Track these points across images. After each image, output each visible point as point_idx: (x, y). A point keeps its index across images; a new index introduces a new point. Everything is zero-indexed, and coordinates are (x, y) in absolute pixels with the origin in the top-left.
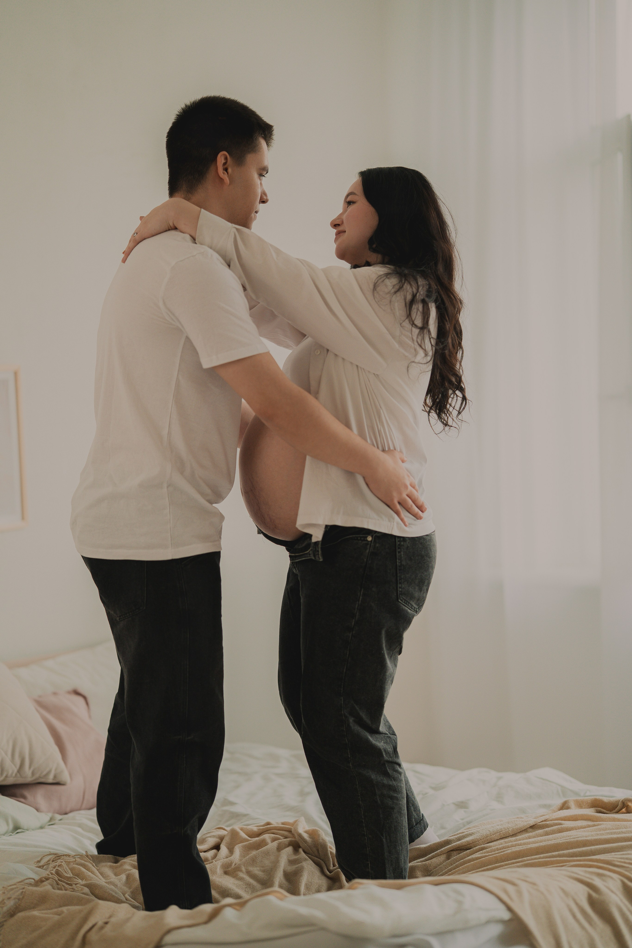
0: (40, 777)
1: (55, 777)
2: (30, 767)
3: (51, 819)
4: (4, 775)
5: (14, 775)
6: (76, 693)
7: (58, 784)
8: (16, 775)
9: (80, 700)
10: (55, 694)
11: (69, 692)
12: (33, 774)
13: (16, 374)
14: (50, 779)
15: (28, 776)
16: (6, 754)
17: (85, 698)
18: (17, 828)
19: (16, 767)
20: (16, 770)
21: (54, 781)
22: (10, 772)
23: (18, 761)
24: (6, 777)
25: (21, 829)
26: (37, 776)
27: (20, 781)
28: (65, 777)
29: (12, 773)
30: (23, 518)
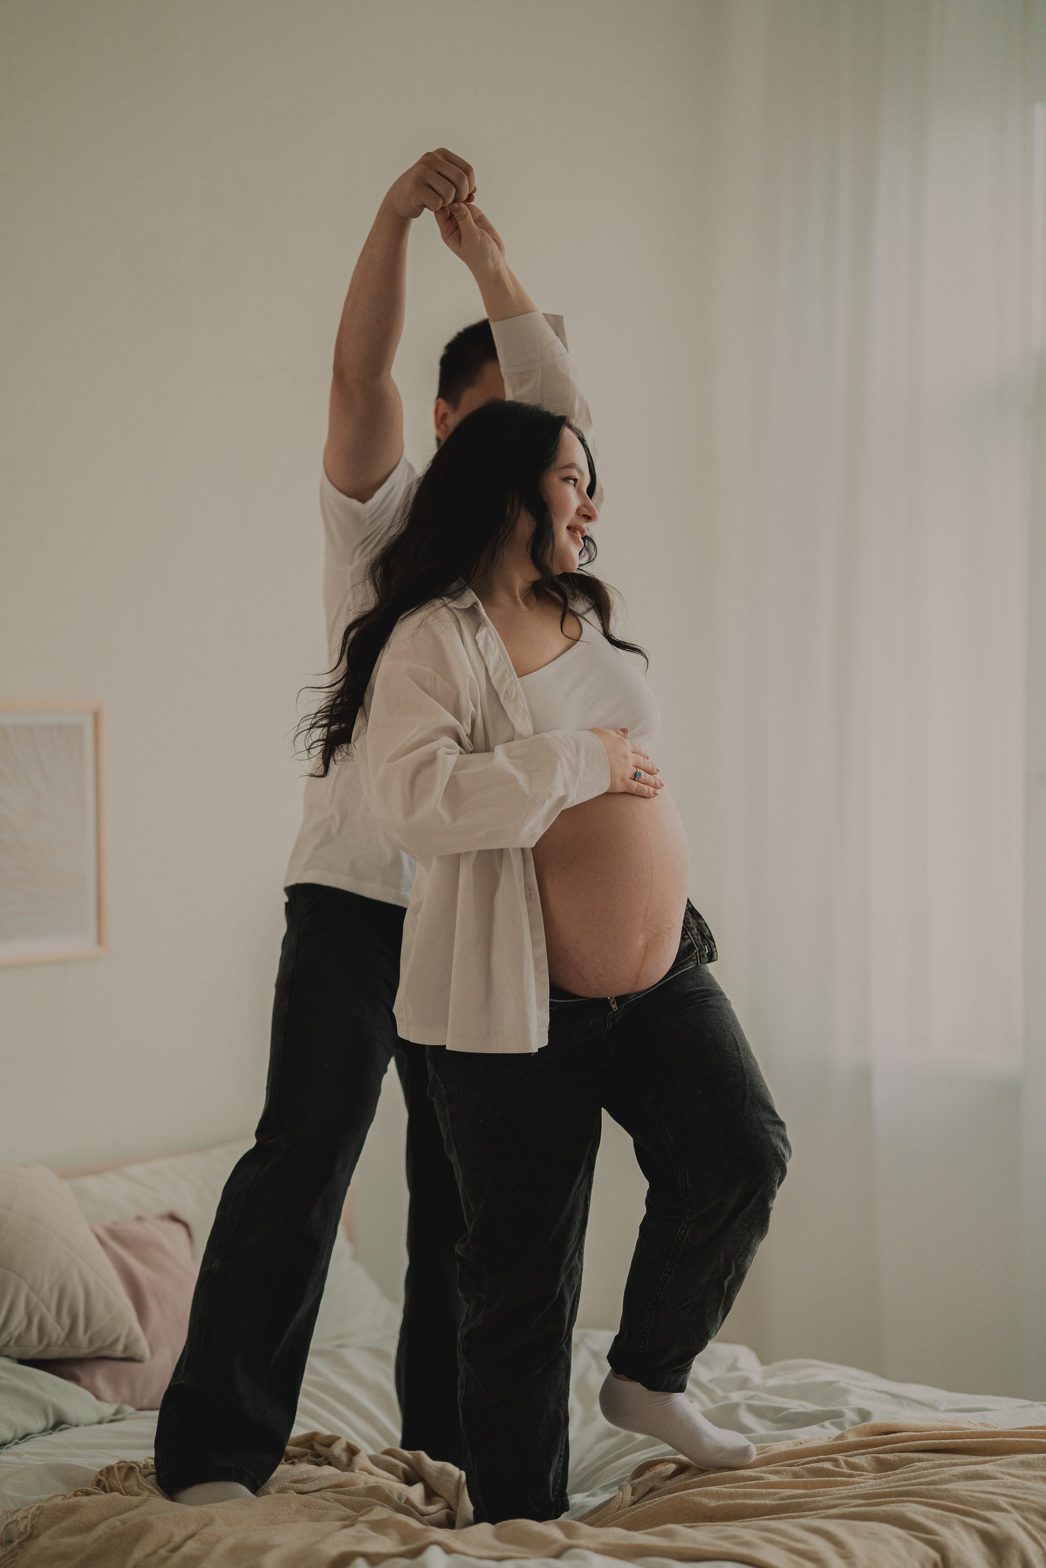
0: (102, 1348)
1: (126, 1348)
2: (86, 1331)
3: (117, 1412)
4: (45, 1342)
5: (60, 1342)
6: (174, 1218)
7: (131, 1359)
8: (63, 1343)
9: (179, 1229)
10: (139, 1219)
11: (162, 1218)
12: (91, 1342)
13: (96, 716)
14: (119, 1350)
15: (83, 1344)
16: (48, 1308)
17: (186, 1225)
18: (59, 1424)
19: (63, 1329)
20: (63, 1335)
21: (125, 1356)
22: (54, 1338)
23: (66, 1320)
24: (48, 1345)
25: (68, 1424)
26: (97, 1345)
27: (71, 1353)
28: (143, 1348)
29: (58, 1339)
30: (100, 940)
